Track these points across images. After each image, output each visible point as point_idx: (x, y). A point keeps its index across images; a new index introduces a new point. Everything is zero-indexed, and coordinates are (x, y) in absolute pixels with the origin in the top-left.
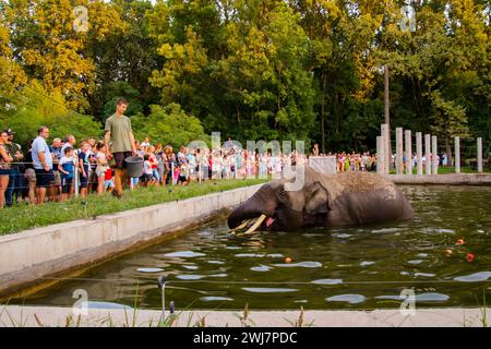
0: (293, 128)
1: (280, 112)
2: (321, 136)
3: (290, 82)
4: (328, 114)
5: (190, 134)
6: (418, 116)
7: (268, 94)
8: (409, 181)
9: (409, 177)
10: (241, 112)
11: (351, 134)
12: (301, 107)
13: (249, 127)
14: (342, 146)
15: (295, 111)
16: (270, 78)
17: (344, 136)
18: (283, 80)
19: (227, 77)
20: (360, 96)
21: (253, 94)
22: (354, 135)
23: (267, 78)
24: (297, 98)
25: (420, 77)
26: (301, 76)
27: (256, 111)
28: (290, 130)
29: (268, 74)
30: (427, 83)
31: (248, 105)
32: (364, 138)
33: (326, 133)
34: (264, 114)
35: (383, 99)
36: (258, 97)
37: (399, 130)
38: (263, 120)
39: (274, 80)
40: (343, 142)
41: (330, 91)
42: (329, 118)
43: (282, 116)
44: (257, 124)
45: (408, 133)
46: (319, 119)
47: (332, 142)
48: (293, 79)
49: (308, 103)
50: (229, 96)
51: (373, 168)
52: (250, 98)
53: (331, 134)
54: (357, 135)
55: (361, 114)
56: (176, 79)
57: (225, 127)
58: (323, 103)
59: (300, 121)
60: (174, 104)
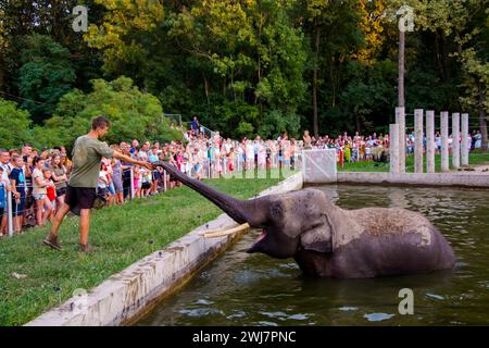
0: (277, 103)
1: (260, 84)
2: (313, 111)
3: (273, 43)
4: (321, 82)
5: (146, 118)
6: (442, 81)
7: (245, 60)
8: (432, 182)
9: (431, 176)
10: (210, 82)
11: (352, 109)
12: (288, 76)
13: (220, 102)
14: (340, 123)
15: (280, 83)
16: (248, 38)
17: (343, 111)
18: (265, 41)
19: (190, 36)
20: (363, 57)
21: (226, 59)
22: (356, 109)
23: (243, 39)
24: (283, 64)
25: (447, 32)
26: (288, 34)
27: (228, 81)
28: (273, 105)
29: (245, 33)
30: (457, 39)
31: (219, 74)
32: (368, 111)
33: (319, 106)
34: (240, 86)
35: (395, 60)
36: (232, 63)
37: (419, 113)
38: (238, 93)
39: (253, 41)
40: (342, 118)
41: (324, 51)
42: (323, 87)
43: (263, 89)
44: (231, 99)
45: (431, 114)
46: (310, 88)
47: (327, 118)
48: (277, 37)
49: (296, 70)
50: (193, 62)
51: (383, 159)
52: (222, 65)
53: (326, 108)
54: (360, 107)
55: (366, 81)
56: (123, 38)
57: (189, 102)
58: (316, 67)
59: (286, 94)
60: (123, 78)
